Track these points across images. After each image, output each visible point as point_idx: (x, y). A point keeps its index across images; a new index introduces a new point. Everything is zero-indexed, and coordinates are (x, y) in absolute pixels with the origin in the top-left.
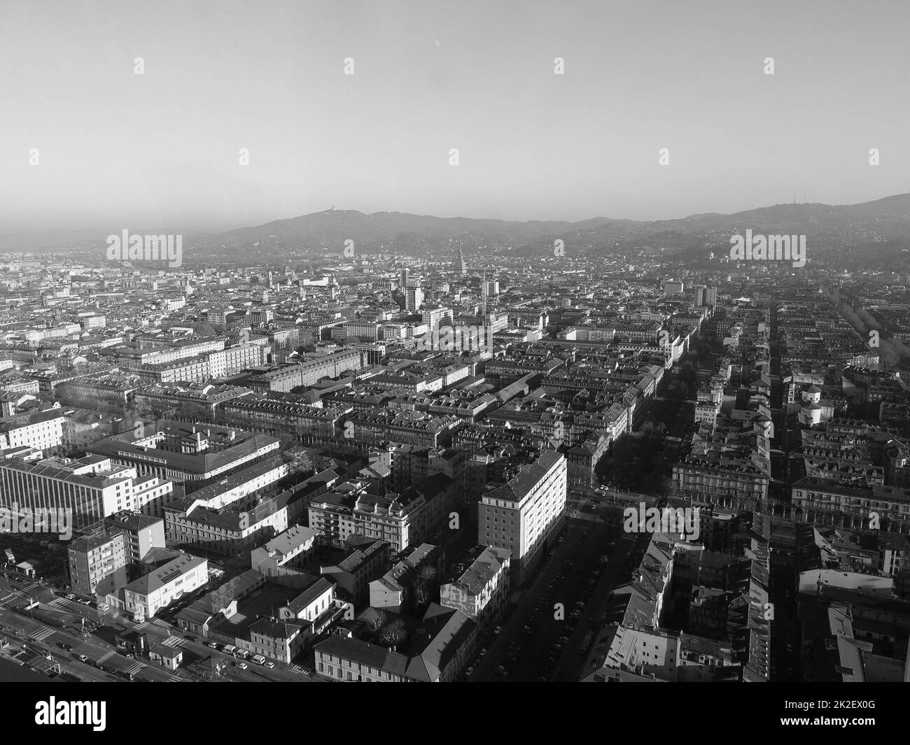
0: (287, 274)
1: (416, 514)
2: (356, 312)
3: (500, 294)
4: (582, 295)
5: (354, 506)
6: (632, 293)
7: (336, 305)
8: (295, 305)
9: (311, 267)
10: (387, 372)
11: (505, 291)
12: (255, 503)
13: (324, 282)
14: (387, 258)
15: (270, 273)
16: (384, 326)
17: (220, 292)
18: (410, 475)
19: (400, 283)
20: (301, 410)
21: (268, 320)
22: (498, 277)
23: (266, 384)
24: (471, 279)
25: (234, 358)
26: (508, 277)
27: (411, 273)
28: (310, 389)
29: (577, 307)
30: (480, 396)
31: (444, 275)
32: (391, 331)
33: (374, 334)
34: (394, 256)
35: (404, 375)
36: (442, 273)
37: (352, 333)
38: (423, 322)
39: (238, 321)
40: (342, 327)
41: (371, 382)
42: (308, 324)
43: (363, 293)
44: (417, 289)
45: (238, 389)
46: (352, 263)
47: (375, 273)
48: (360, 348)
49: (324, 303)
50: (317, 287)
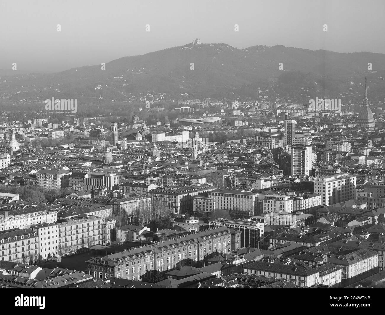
0: (136, 126)
2: (225, 176)
7: (199, 168)
9: (167, 118)
10: (267, 258)
13: (184, 137)
14: (265, 106)
15: (116, 125)
16: (262, 196)
17: (52, 148)
19: (284, 139)
21: (112, 185)
23: (110, 268)
24: (380, 136)
25: (68, 233)
27: (298, 126)
28: (166, 278)
31: (344, 129)
32: (271, 203)
33: (250, 207)
34: (275, 104)
35: (289, 263)
36: (341, 127)
37: (220, 205)
38: (315, 192)
39: (74, 186)
40: (208, 197)
41: (245, 271)
42: (164, 192)
43: (234, 152)
44: (307, 148)
45: (74, 274)
46: (220, 113)
47: (251, 127)
48: (230, 226)
49: (183, 164)
50: (174, 143)
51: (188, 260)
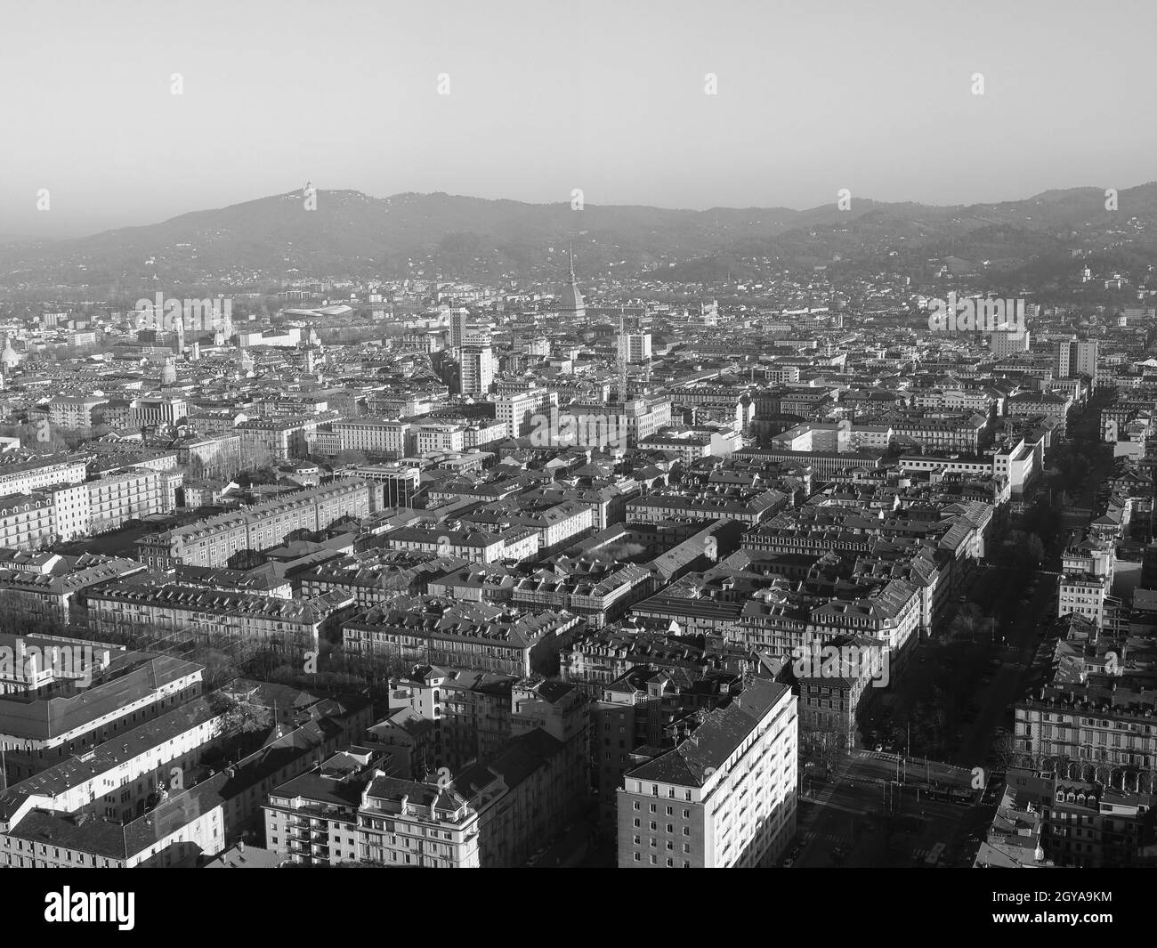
1: (489, 816)
2: (358, 398)
3: (655, 358)
4: (822, 358)
5: (359, 801)
6: (925, 353)
7: (317, 386)
8: (231, 387)
9: (264, 308)
10: (424, 522)
11: (663, 353)
12: (154, 800)
13: (292, 338)
14: (420, 287)
16: (416, 427)
17: (75, 361)
18: (475, 736)
19: (450, 339)
20: (246, 604)
22: (649, 325)
24: (593, 329)
25: (105, 498)
26: (672, 324)
27: (470, 318)
28: (265, 561)
29: (812, 384)
30: (617, 568)
31: (540, 320)
32: (431, 437)
33: (397, 445)
34: (436, 284)
35: (458, 528)
36: (535, 317)
37: (351, 442)
38: (497, 418)
39: (113, 422)
40: (331, 431)
41: (391, 543)
42: (261, 425)
43: (372, 360)
44: (484, 350)
45: (115, 563)
46: (350, 299)
47: (398, 319)
48: (367, 475)
49: (291, 381)
50: (277, 348)
51: (302, 530)
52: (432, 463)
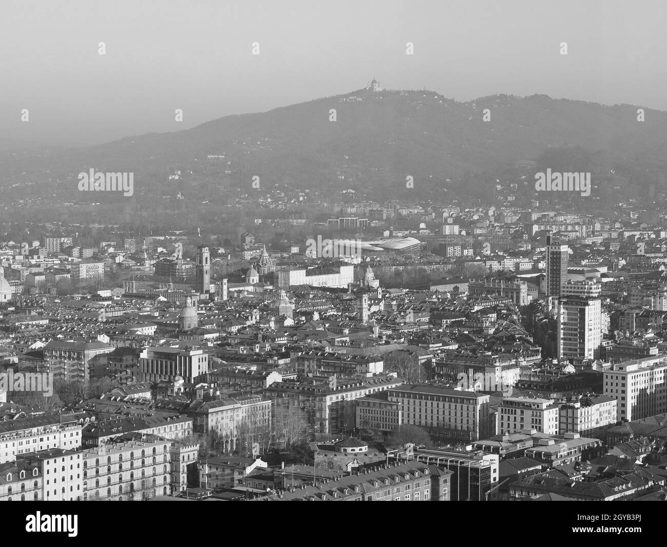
0: (248, 255)
2: (423, 359)
7: (372, 340)
14: (511, 217)
15: (206, 253)
16: (498, 400)
17: (78, 297)
19: (545, 285)
21: (195, 373)
25: (103, 470)
27: (575, 258)
32: (515, 414)
33: (471, 422)
34: (530, 214)
36: (662, 260)
37: (412, 416)
38: (605, 393)
39: (118, 376)
40: (386, 399)
42: (298, 388)
43: (444, 309)
44: (590, 302)
46: (418, 229)
47: (478, 258)
48: (430, 459)
49: (340, 333)
50: (324, 289)
52: (512, 450)
